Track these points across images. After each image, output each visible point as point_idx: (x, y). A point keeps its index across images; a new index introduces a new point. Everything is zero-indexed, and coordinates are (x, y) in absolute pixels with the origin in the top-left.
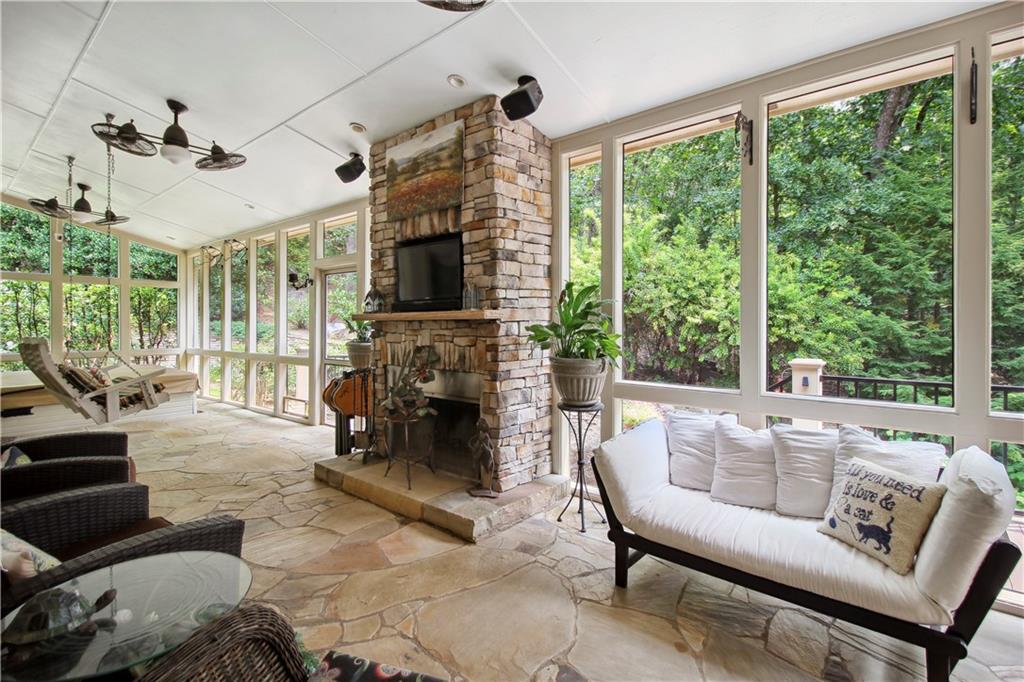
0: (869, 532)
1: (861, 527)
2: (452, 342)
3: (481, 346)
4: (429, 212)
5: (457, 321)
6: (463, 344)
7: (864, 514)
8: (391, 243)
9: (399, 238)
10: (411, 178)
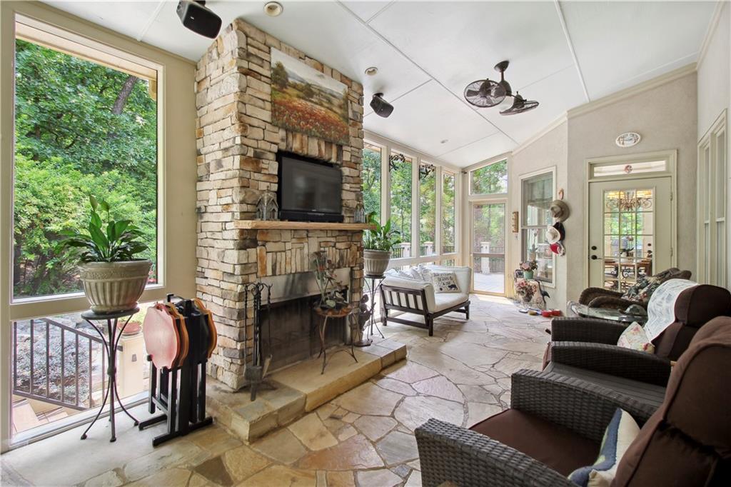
0: (451, 287)
1: (449, 287)
2: (334, 246)
3: (354, 248)
4: (319, 139)
5: (340, 231)
6: (343, 248)
7: (449, 283)
8: (274, 148)
9: (283, 146)
10: (303, 98)
